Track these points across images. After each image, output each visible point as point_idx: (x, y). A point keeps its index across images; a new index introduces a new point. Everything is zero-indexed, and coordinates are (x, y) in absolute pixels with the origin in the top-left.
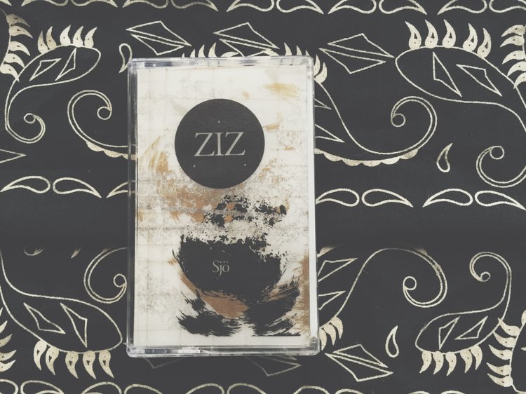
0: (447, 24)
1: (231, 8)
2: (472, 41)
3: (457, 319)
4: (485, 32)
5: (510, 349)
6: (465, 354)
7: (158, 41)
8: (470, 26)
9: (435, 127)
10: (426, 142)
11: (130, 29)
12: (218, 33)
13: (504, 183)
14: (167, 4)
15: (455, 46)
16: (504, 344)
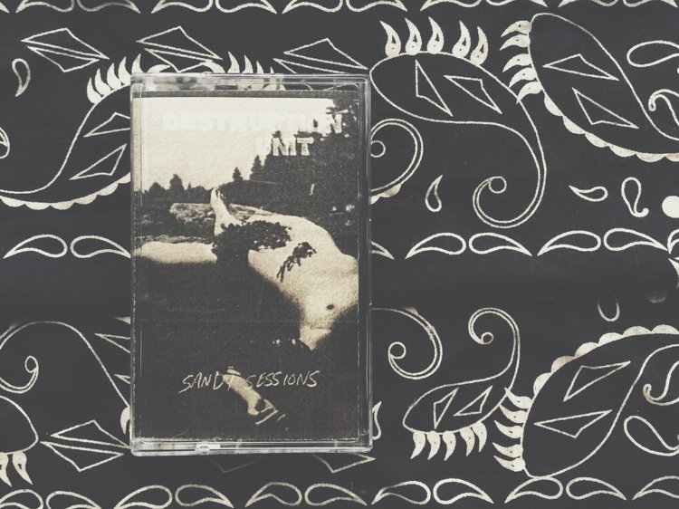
0: (433, 23)
1: (156, 9)
2: (464, 43)
3: (455, 391)
4: (480, 31)
5: (521, 425)
6: (465, 432)
7: (64, 54)
8: (461, 24)
9: (421, 156)
10: (411, 174)
11: (26, 40)
12: (142, 41)
13: (505, 222)
14: (73, 6)
15: (442, 51)
16: (512, 419)
